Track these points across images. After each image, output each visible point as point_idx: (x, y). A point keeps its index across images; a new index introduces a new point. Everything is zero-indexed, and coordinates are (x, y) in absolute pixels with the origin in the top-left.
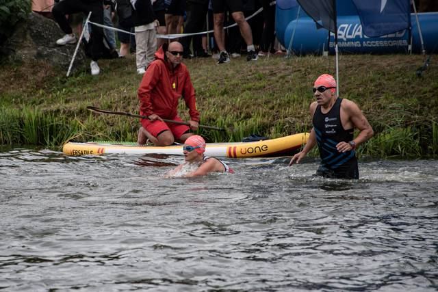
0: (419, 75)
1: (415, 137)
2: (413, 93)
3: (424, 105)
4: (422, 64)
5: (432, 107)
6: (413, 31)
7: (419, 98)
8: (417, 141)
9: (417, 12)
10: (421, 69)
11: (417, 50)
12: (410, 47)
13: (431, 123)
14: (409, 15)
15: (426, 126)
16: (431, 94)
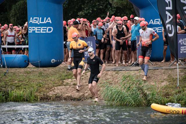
0: (5, 75)
1: (3, 96)
2: (3, 81)
3: (6, 85)
4: (6, 71)
5: (9, 85)
6: (2, 61)
7: (5, 83)
8: (4, 97)
9: (4, 54)
10: (5, 73)
11: (4, 67)
12: (2, 66)
13: (9, 91)
14: (1, 55)
15: (7, 92)
16: (9, 81)
